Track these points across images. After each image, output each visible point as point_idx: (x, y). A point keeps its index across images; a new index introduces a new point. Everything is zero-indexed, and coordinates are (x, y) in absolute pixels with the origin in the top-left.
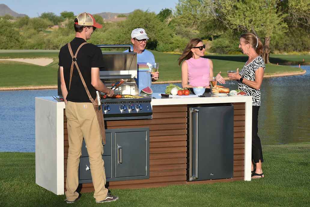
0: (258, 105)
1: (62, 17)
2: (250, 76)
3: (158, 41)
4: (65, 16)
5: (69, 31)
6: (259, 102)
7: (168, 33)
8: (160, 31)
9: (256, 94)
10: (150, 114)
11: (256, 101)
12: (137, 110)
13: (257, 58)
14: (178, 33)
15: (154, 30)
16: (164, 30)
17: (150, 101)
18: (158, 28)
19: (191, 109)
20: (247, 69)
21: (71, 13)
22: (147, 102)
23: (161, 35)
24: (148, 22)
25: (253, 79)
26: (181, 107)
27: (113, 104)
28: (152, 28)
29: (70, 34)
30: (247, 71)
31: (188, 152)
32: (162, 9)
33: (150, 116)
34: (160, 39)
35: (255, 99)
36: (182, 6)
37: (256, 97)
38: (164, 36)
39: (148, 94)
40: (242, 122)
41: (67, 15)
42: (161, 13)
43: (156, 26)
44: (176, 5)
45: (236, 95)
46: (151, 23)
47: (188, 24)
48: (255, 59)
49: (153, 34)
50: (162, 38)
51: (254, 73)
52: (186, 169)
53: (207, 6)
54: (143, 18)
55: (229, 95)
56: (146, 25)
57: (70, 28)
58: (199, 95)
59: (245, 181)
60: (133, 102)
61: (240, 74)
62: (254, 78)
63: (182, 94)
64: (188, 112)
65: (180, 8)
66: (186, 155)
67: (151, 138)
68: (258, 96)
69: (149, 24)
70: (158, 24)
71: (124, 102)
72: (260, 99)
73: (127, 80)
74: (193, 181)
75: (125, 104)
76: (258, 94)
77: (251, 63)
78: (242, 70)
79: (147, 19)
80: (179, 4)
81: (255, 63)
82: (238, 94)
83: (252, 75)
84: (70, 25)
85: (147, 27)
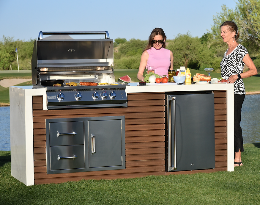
0: (242, 93)
1: (116, 43)
2: (233, 65)
3: (199, 62)
4: (119, 42)
5: (121, 55)
6: (244, 90)
7: (208, 54)
8: (201, 52)
9: (239, 83)
10: (124, 101)
11: (239, 90)
12: (111, 98)
13: (239, 47)
14: (219, 55)
15: (195, 51)
16: (204, 51)
17: (124, 89)
18: (198, 50)
19: (169, 97)
20: (229, 58)
21: (124, 39)
22: (121, 89)
23: (202, 56)
24: (189, 44)
25: (236, 68)
26: (158, 95)
27: (85, 91)
28: (194, 49)
29: (122, 57)
30: (229, 61)
31: (166, 141)
32: (205, 34)
33: (126, 104)
34: (200, 60)
35: (239, 88)
36: (217, 28)
37: (239, 85)
38: (204, 57)
39: (126, 83)
40: (223, 111)
41: (120, 41)
42: (203, 37)
43: (197, 47)
44: (212, 27)
45: (217, 82)
46: (192, 45)
47: (223, 44)
48: (236, 48)
49: (195, 55)
50: (202, 59)
51: (237, 62)
52: (165, 159)
53: (240, 26)
54: (185, 41)
55: (210, 83)
56: (188, 47)
57: (121, 52)
58: (178, 83)
59: (227, 172)
60: (106, 89)
61: (222, 64)
62: (237, 66)
63: (160, 81)
64: (166, 100)
65: (215, 29)
66: (164, 144)
67: (126, 126)
68: (241, 85)
69: (190, 46)
70: (198, 46)
71: (98, 89)
72: (243, 87)
73: (103, 68)
74: (172, 171)
75: (97, 91)
76: (241, 83)
77: (233, 52)
78: (224, 60)
79: (188, 42)
80: (214, 26)
81: (237, 52)
82: (219, 82)
83: (235, 64)
84: (121, 50)
85: (188, 48)
